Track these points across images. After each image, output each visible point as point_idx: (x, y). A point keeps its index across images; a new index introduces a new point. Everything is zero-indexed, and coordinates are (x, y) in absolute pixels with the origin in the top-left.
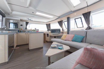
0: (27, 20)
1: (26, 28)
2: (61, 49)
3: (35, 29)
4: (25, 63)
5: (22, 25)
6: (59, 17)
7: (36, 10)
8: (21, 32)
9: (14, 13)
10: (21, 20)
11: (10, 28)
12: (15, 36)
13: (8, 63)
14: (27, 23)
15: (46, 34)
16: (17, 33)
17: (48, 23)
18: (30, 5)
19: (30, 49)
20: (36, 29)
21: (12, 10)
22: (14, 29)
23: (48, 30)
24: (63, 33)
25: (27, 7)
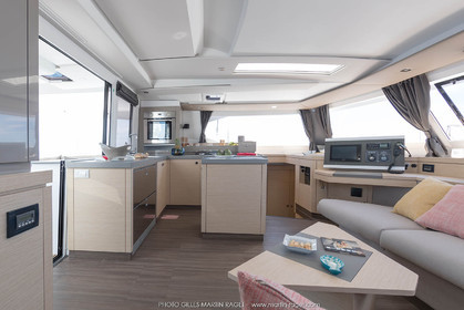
0: (206, 101)
1: (203, 136)
2: (335, 273)
3: (241, 138)
4: (173, 278)
5: (186, 126)
6: (386, 61)
7: (234, 56)
8: (180, 154)
9: (160, 84)
10: (185, 107)
11: (153, 141)
12: (160, 169)
13: (131, 257)
14: (206, 116)
15: (298, 169)
16: (168, 159)
17: (312, 105)
18: (207, 42)
19: (203, 231)
20: (246, 139)
21: (154, 78)
22: (168, 141)
23: (314, 146)
24: (429, 169)
25: (197, 55)
